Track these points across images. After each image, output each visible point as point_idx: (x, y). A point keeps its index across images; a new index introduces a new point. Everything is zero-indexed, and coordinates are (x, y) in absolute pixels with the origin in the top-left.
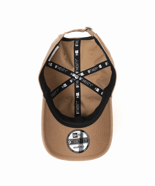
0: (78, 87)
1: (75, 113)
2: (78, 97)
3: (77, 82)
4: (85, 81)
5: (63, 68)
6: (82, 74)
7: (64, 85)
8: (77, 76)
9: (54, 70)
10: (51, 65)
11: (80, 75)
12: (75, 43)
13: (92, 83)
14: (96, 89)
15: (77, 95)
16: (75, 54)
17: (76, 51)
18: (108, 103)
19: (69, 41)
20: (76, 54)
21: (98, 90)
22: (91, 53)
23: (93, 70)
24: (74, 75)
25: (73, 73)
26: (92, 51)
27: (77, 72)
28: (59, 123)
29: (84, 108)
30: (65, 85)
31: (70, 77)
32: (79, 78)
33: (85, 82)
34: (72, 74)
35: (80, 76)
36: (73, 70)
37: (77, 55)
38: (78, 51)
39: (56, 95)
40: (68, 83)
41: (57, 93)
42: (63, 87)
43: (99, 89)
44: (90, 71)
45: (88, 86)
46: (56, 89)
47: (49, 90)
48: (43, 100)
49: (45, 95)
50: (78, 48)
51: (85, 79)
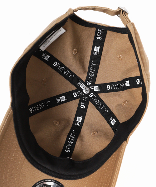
0: (83, 107)
1: (64, 149)
2: (78, 124)
3: (85, 99)
4: (97, 101)
5: (67, 69)
6: (96, 89)
7: (61, 98)
8: (88, 89)
9: (51, 69)
10: (47, 58)
11: (93, 89)
12: (97, 32)
13: (108, 108)
14: (111, 119)
15: (77, 120)
16: (93, 51)
17: (95, 47)
18: (118, 152)
19: (86, 26)
20: (95, 52)
21: (113, 122)
22: (120, 57)
23: (117, 87)
24: (82, 86)
25: (82, 82)
26: (121, 55)
27: (90, 83)
28: (25, 159)
29: (82, 145)
30: (63, 99)
31: (75, 88)
32: (89, 94)
33: (98, 104)
34: (80, 84)
35: (92, 91)
36: (83, 77)
37: (96, 54)
38: (99, 48)
39: (42, 110)
40: (69, 96)
41: (46, 108)
42: (58, 100)
43: (115, 121)
44: (110, 87)
45: (101, 111)
46: (45, 101)
47: (27, 98)
48: (9, 112)
49: (14, 105)
50: (101, 44)
51: (99, 99)
